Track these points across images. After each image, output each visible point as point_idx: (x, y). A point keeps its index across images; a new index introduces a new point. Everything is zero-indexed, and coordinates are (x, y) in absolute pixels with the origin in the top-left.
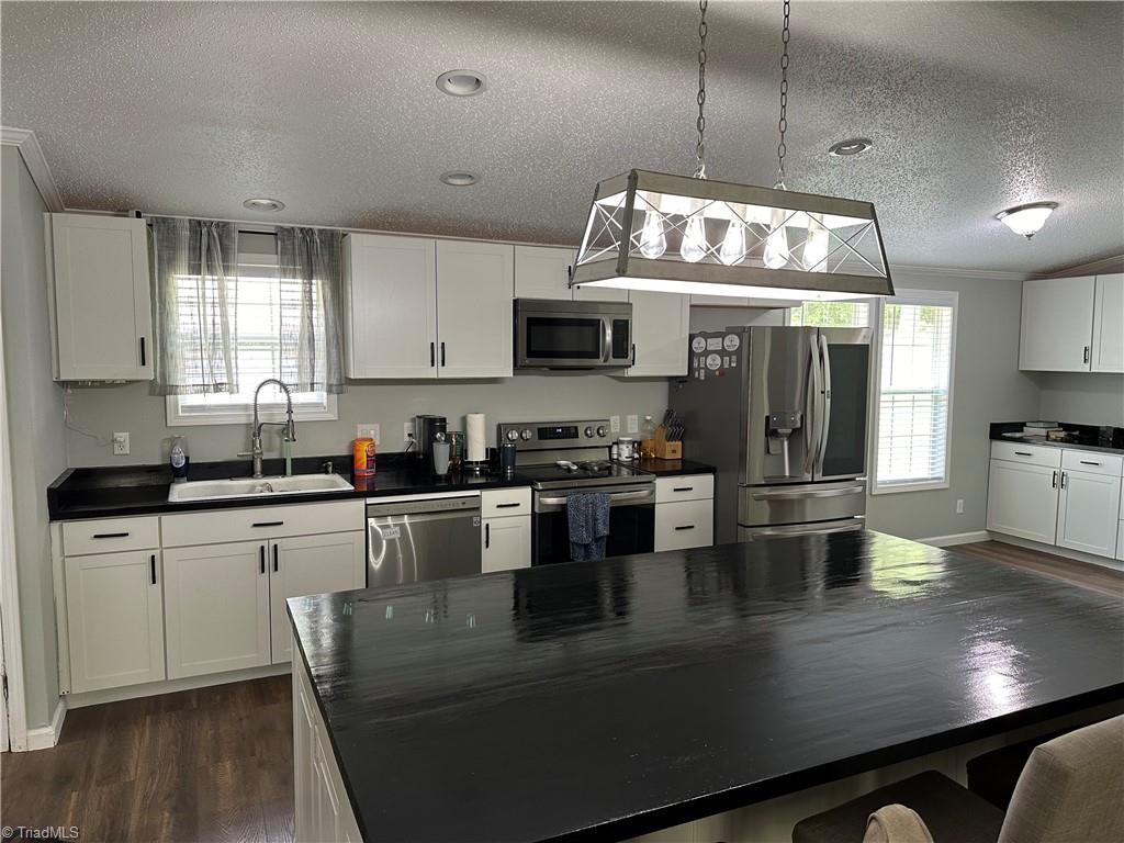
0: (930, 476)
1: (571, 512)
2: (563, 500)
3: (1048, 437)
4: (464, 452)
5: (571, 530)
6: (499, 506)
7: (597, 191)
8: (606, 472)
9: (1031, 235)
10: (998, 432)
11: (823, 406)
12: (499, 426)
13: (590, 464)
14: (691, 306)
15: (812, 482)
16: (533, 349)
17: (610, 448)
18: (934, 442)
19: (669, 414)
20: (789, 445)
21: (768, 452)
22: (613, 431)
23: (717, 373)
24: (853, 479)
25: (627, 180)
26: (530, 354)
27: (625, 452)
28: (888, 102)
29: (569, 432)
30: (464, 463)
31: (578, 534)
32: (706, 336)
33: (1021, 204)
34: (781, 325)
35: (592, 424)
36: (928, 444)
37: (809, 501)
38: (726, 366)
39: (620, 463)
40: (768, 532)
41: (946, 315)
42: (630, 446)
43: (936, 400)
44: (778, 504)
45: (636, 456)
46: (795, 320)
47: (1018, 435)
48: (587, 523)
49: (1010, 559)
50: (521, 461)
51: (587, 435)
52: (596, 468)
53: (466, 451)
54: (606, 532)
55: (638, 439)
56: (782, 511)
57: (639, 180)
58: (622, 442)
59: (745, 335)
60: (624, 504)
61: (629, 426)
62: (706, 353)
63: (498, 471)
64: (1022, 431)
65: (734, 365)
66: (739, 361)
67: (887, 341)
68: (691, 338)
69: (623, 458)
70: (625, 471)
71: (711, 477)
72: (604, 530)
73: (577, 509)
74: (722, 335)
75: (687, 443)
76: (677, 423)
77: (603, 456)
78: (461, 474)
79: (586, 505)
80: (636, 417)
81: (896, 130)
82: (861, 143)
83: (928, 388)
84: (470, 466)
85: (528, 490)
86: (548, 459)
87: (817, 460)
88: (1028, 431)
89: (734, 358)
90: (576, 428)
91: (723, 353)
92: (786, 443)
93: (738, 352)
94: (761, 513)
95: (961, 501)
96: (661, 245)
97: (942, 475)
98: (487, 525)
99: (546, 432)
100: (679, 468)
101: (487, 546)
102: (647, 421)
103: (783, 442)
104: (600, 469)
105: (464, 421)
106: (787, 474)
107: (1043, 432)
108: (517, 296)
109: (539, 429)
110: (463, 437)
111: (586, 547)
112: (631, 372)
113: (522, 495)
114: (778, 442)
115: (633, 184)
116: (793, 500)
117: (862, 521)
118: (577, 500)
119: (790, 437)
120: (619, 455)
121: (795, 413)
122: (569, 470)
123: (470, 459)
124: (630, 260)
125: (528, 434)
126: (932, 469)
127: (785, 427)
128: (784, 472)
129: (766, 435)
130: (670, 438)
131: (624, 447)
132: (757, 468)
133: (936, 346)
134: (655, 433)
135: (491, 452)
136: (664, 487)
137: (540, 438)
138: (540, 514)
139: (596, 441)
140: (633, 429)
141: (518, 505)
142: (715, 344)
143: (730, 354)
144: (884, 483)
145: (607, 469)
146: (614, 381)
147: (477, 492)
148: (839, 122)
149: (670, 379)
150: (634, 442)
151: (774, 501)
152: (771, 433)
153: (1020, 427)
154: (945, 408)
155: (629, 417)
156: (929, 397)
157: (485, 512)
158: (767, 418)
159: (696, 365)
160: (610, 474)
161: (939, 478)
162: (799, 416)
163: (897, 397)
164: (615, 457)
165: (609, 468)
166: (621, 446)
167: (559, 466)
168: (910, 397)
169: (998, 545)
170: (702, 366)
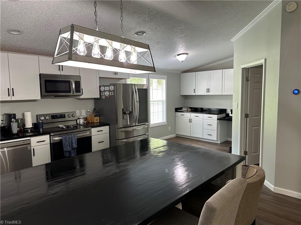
0: (163, 122)
1: (64, 141)
2: (61, 138)
3: (187, 110)
4: (24, 125)
5: (64, 147)
6: (37, 142)
7: (60, 32)
8: (76, 128)
9: (182, 61)
10: (177, 110)
11: (137, 105)
12: (37, 116)
13: (70, 126)
14: (99, 77)
15: (135, 126)
16: (47, 90)
17: (77, 120)
18: (163, 113)
19: (95, 109)
20: (129, 116)
21: (123, 118)
22: (77, 115)
23: (108, 97)
24: (145, 124)
25: (70, 28)
26: (46, 91)
27: (82, 121)
28: (150, 21)
29: (62, 116)
30: (24, 129)
31: (67, 148)
32: (104, 86)
33: (180, 53)
34: (125, 83)
35: (70, 113)
36: (162, 114)
37: (135, 131)
38: (111, 95)
39: (80, 125)
40: (125, 140)
41: (164, 82)
42: (83, 119)
43: (163, 103)
44: (127, 133)
45: (85, 122)
46: (129, 82)
47: (181, 110)
48: (69, 144)
49: (181, 140)
50: (45, 127)
51: (68, 117)
52: (72, 127)
53: (25, 124)
54: (76, 146)
55: (86, 117)
56: (128, 134)
57: (75, 28)
58: (80, 118)
59: (115, 86)
60: (82, 137)
61: (82, 113)
62: (105, 91)
63: (37, 130)
64: (182, 109)
65: (113, 94)
66: (114, 93)
67: (151, 88)
68: (100, 87)
69: (81, 123)
70: (82, 127)
71: (108, 127)
72: (75, 146)
73: (65, 140)
74: (109, 86)
75: (100, 117)
76: (97, 112)
77: (74, 123)
78: (23, 132)
79: (69, 139)
80: (84, 110)
81: (152, 30)
82: (143, 33)
83: (161, 100)
84: (26, 130)
85: (48, 136)
86: (55, 125)
87: (136, 120)
88: (183, 109)
89: (113, 92)
90: (65, 115)
91: (109, 91)
92: (128, 116)
93: (114, 91)
94: (123, 135)
95: (170, 127)
96: (85, 51)
97: (165, 121)
98: (34, 149)
99: (54, 117)
100: (99, 125)
101: (34, 156)
102: (88, 112)
103: (127, 115)
104: (73, 127)
105: (23, 115)
106: (129, 124)
107: (186, 109)
108: (41, 73)
109: (51, 116)
110: (23, 120)
111: (70, 152)
112: (82, 97)
113: (46, 138)
114: (126, 116)
115: (73, 29)
116: (130, 131)
117: (148, 135)
118: (66, 138)
119: (129, 114)
120: (80, 122)
121: (130, 107)
122: (63, 128)
123: (26, 127)
124: (73, 55)
125: (47, 118)
126: (163, 120)
127: (128, 111)
128: (128, 124)
129: (123, 114)
130: (95, 116)
131: (81, 120)
132: (121, 123)
133: (162, 89)
134: (91, 115)
135: (34, 124)
136: (94, 131)
137: (52, 118)
138: (53, 143)
139: (72, 118)
140: (84, 114)
141: (45, 141)
142: (107, 88)
143: (111, 91)
144: (152, 124)
145: (76, 127)
146: (76, 100)
147: (29, 138)
148: (137, 25)
149: (94, 99)
150: (84, 118)
151: (126, 132)
152: (124, 113)
153: (181, 108)
154: (165, 105)
155: (82, 111)
156: (161, 102)
157: (32, 144)
158: (123, 109)
159: (102, 95)
160: (77, 128)
161: (165, 122)
162: (131, 108)
163: (154, 102)
164: (78, 123)
165: (77, 127)
166: (80, 119)
167: (59, 127)
168: (157, 102)
169: (179, 137)
170: (104, 95)
